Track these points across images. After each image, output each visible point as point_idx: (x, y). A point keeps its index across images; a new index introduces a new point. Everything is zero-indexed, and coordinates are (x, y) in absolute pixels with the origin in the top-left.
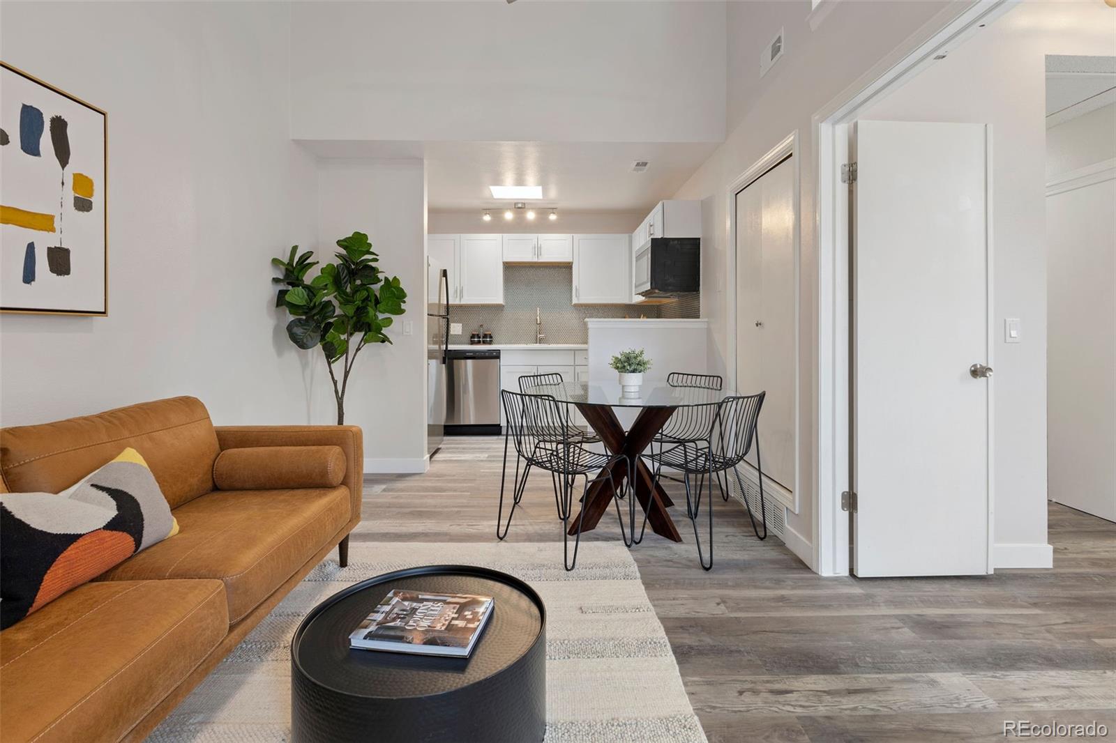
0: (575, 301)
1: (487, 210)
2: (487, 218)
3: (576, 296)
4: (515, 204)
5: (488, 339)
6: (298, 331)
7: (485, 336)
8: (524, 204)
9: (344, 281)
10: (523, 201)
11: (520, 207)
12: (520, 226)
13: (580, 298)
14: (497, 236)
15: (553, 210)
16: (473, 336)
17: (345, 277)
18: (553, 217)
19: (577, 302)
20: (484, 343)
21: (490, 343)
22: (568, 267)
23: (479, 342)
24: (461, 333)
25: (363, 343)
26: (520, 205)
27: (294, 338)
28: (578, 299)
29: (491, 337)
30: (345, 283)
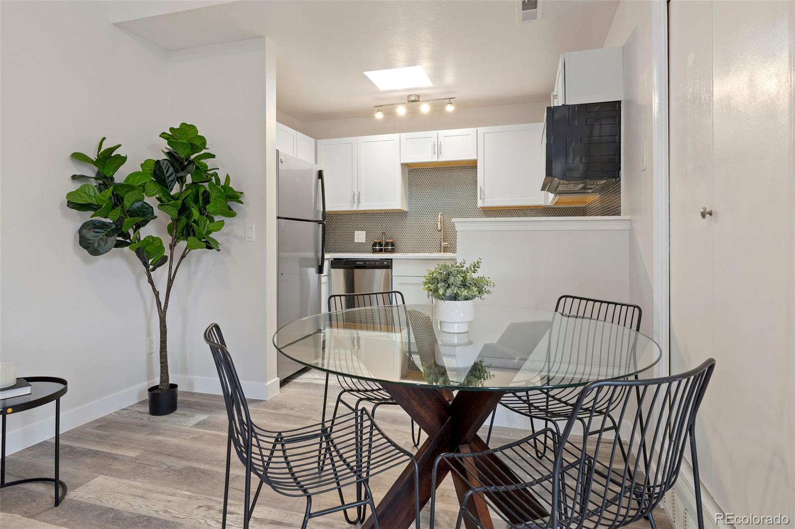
0: (480, 204)
1: (379, 108)
2: (379, 116)
3: (481, 198)
4: (409, 96)
5: (390, 248)
6: (90, 235)
7: (387, 244)
8: (419, 96)
9: (171, 179)
10: (417, 92)
11: (414, 100)
12: (414, 123)
13: (486, 200)
14: (395, 136)
15: (450, 100)
16: (375, 244)
17: (171, 175)
18: (450, 108)
19: (482, 205)
20: (386, 251)
21: (392, 251)
22: (471, 166)
23: (381, 251)
24: (364, 241)
25: (188, 250)
26: (413, 98)
27: (84, 242)
28: (483, 202)
29: (393, 245)
30: (172, 181)
